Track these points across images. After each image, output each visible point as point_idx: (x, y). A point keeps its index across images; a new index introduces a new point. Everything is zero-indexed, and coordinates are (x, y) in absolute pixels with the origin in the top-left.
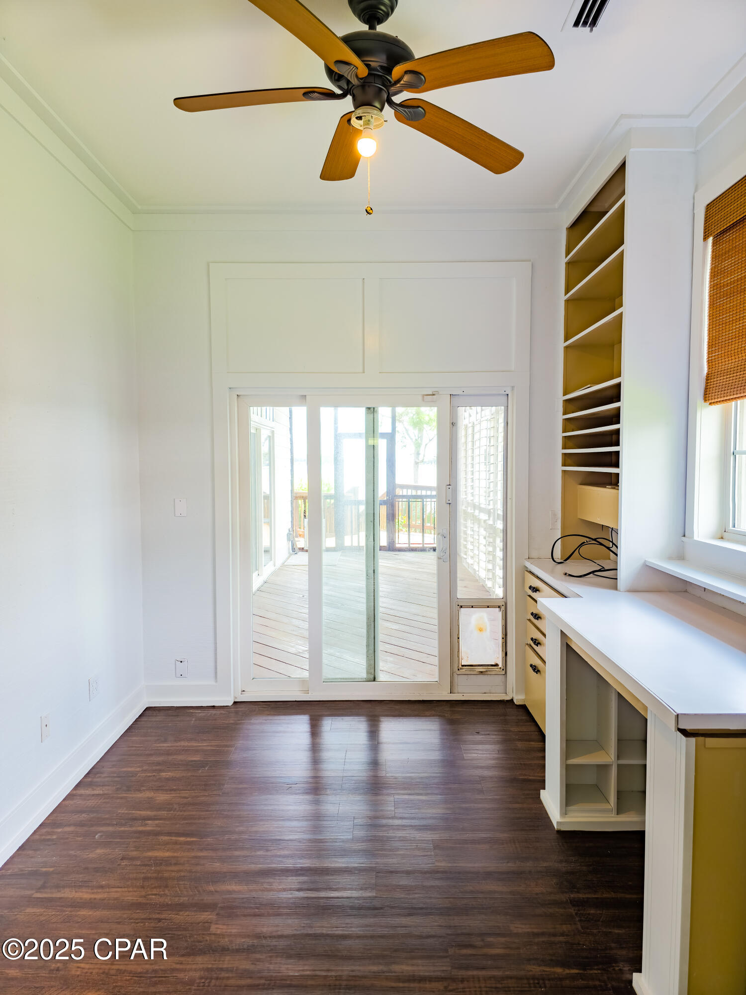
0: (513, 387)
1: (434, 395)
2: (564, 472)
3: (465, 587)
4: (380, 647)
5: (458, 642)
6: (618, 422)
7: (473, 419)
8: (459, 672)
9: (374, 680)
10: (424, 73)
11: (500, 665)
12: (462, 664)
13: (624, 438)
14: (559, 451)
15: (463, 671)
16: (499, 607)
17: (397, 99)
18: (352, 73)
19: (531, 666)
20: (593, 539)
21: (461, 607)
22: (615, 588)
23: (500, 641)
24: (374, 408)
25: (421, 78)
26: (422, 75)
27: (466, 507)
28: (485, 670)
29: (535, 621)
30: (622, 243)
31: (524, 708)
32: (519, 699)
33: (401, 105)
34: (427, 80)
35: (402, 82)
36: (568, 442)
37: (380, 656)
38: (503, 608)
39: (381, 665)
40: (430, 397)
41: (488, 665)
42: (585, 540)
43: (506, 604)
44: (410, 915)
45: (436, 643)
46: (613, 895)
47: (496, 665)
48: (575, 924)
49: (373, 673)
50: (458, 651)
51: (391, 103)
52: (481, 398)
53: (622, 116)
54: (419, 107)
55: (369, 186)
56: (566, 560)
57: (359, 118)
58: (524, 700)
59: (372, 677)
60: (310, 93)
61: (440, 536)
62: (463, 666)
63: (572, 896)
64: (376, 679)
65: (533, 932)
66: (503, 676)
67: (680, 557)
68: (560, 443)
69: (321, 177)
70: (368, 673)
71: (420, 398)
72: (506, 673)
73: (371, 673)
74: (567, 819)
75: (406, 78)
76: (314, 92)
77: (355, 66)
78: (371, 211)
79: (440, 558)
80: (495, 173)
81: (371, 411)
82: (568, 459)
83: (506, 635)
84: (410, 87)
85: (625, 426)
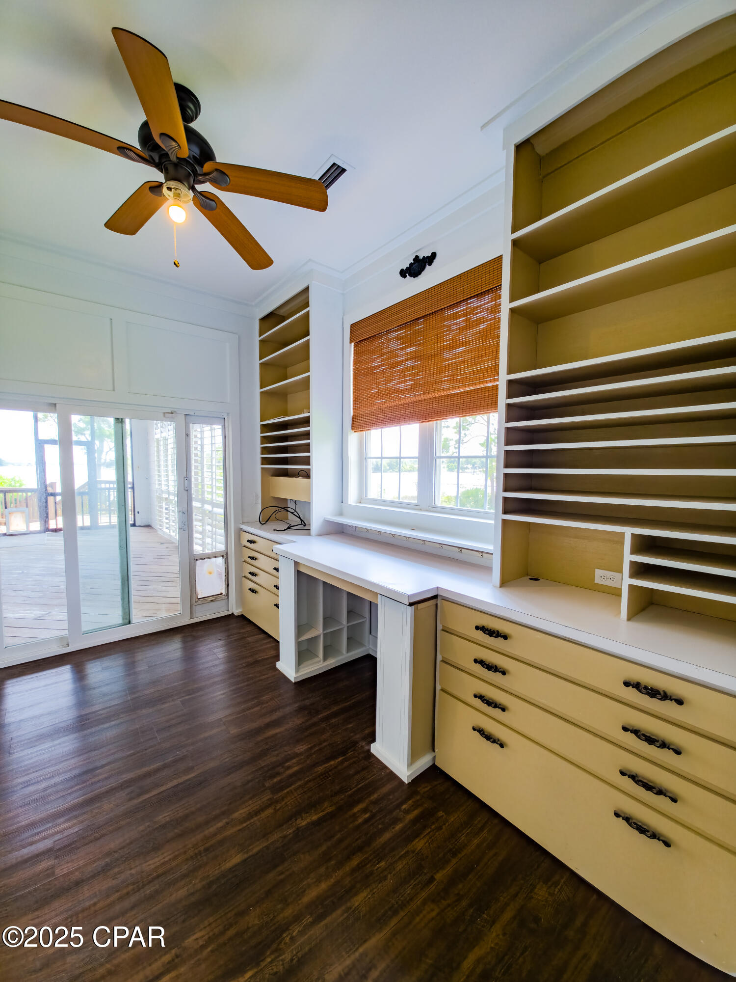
0: (228, 414)
1: (172, 413)
2: (262, 468)
3: (167, 548)
4: (133, 599)
5: (195, 584)
6: (309, 439)
7: (164, 435)
8: (196, 604)
9: (129, 623)
10: (230, 177)
11: (224, 593)
12: (198, 598)
13: (313, 448)
14: (259, 456)
15: (199, 602)
16: (223, 556)
17: (199, 187)
18: (175, 149)
19: (250, 589)
20: (282, 508)
21: (197, 560)
22: (309, 535)
23: (224, 577)
24: (122, 419)
25: (227, 179)
26: (228, 177)
27: (159, 494)
28: (215, 598)
29: (253, 562)
30: (308, 335)
31: (242, 617)
32: (237, 612)
33: (200, 193)
34: (231, 183)
35: (210, 176)
36: (264, 450)
37: (133, 605)
38: (225, 557)
39: (134, 612)
40: (169, 415)
41: (216, 595)
42: (277, 509)
43: (227, 553)
44: (228, 775)
45: (179, 589)
46: (340, 707)
47: (221, 594)
48: (328, 732)
49: (128, 618)
50: (196, 590)
51: (193, 188)
52: (207, 419)
53: (310, 260)
54: (214, 201)
55: (175, 245)
56: (266, 522)
57: (169, 189)
58: (241, 612)
59: (127, 621)
60: (123, 149)
61: (181, 514)
62: (198, 599)
63: (319, 717)
64: (131, 622)
65: (309, 747)
66: (226, 600)
67: (341, 514)
68: (259, 451)
69: (105, 225)
70: (123, 619)
71: (162, 415)
72: (228, 598)
73: (126, 619)
74: (300, 674)
75: (215, 174)
76: (131, 150)
77: (179, 145)
78: (178, 265)
79: (181, 528)
80: (251, 268)
81: (120, 421)
82: (265, 461)
83: (228, 573)
84: (215, 182)
85: (314, 441)
